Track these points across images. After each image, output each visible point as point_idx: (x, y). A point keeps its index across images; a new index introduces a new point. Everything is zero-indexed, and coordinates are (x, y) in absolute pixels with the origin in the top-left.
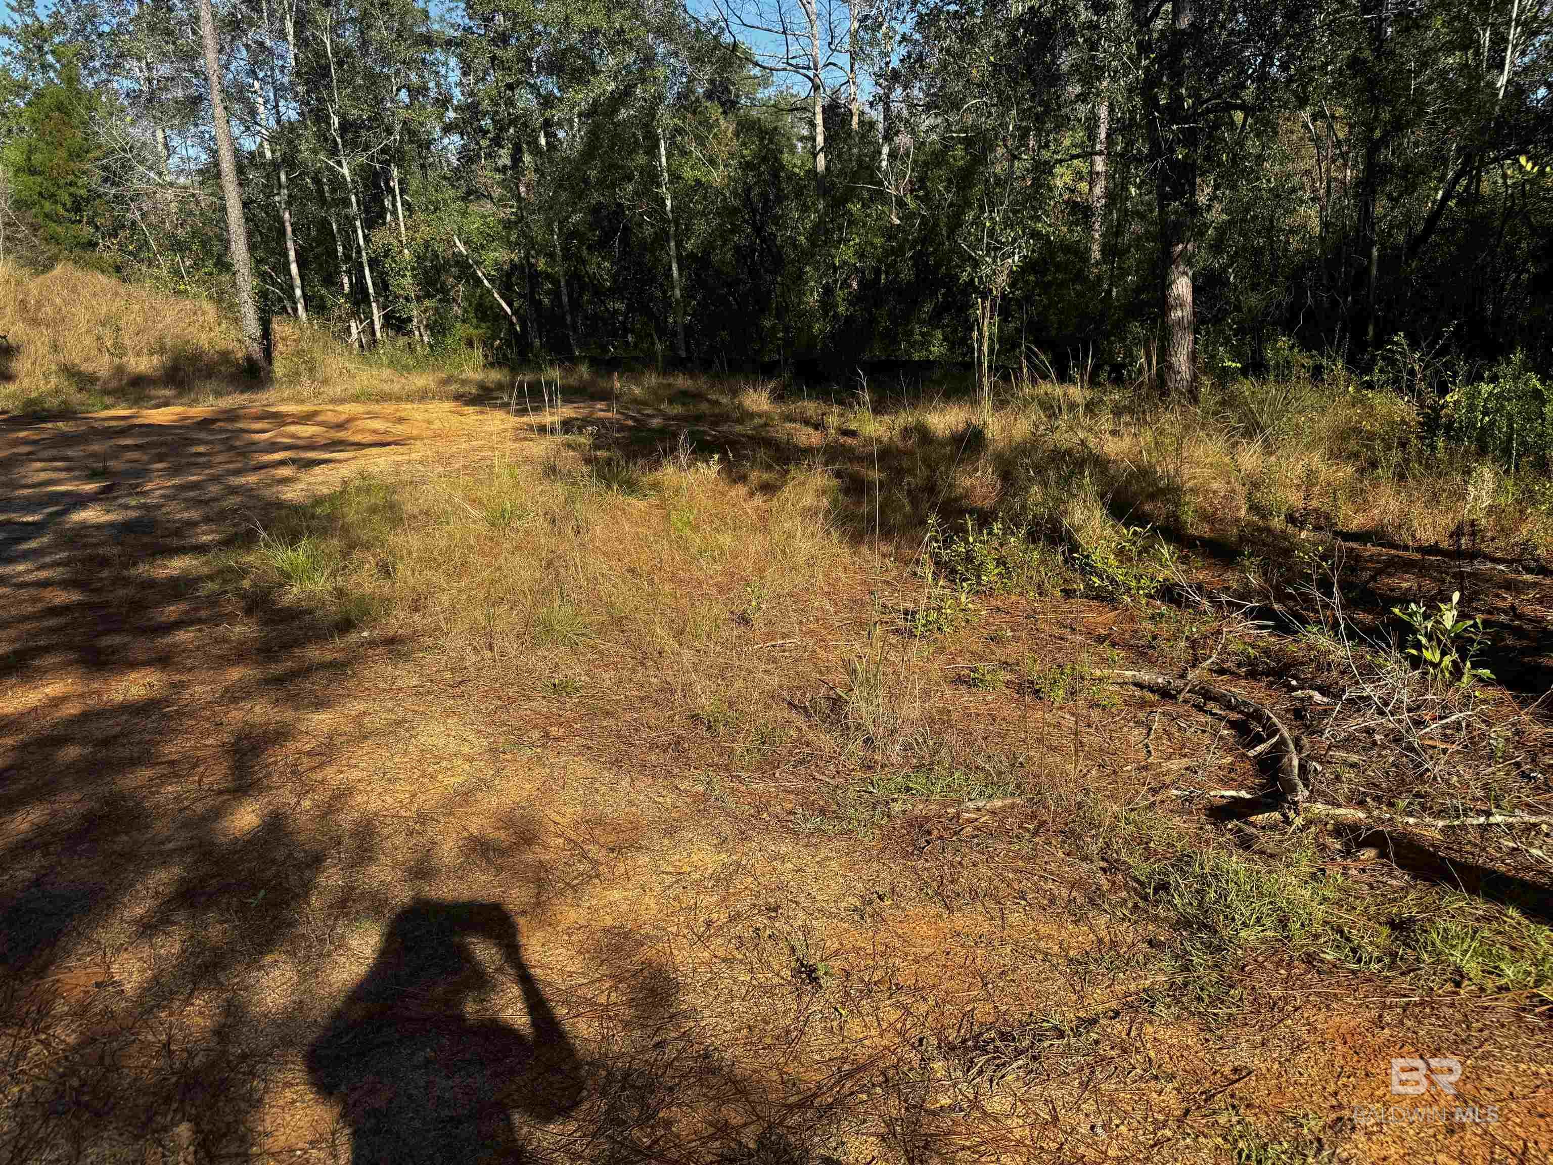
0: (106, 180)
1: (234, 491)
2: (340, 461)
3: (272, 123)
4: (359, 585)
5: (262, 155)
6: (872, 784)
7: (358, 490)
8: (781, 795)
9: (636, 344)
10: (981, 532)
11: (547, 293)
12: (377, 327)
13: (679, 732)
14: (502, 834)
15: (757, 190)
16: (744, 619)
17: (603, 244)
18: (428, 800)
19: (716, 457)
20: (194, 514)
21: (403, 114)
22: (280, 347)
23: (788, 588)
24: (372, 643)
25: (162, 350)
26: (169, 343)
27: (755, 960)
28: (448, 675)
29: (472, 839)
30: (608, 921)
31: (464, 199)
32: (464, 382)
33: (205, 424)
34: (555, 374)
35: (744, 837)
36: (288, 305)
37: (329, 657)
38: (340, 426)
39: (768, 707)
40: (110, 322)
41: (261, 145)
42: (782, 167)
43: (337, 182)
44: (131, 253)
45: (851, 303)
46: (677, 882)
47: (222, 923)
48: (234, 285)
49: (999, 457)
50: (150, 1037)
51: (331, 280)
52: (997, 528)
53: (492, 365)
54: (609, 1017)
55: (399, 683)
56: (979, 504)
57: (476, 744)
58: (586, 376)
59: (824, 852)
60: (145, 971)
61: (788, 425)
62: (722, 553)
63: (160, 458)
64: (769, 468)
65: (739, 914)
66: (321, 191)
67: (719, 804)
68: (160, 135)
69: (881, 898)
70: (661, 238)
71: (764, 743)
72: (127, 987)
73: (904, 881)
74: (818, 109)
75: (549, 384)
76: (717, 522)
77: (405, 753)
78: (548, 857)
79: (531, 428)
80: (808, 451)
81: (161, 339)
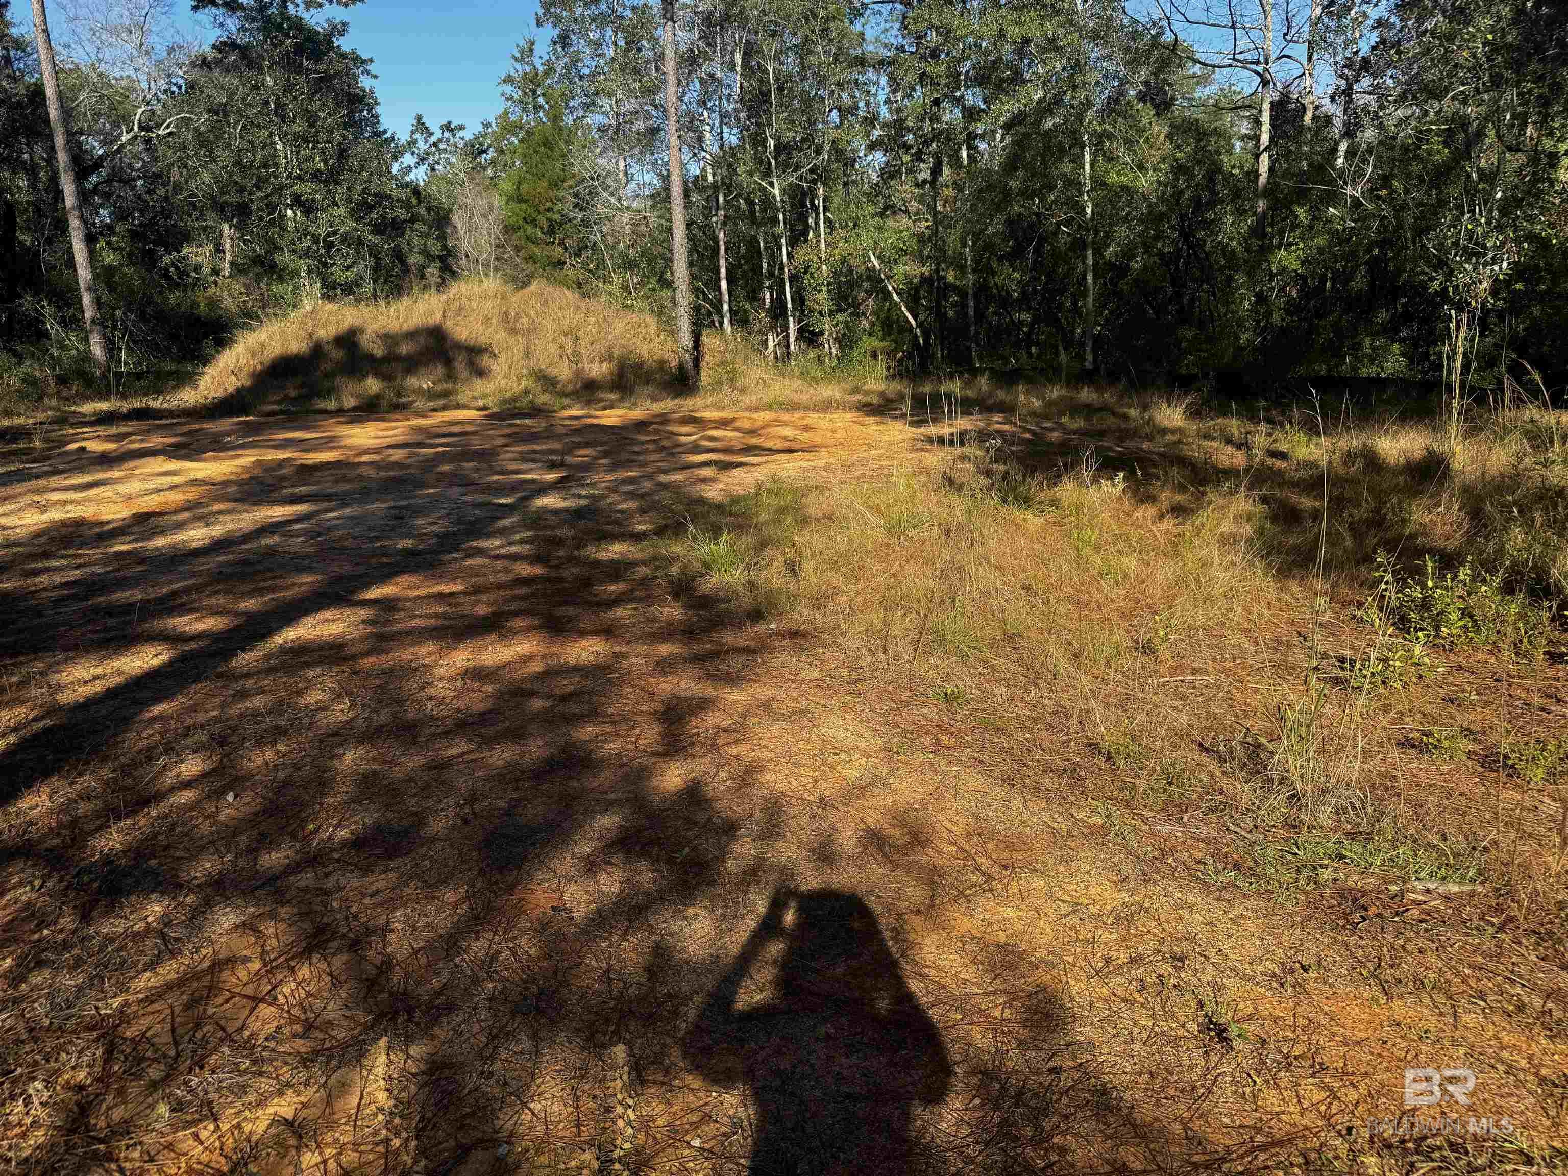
0: (576, 206)
1: (665, 486)
2: (754, 465)
3: (715, 149)
4: (768, 581)
5: (705, 178)
6: (1296, 844)
7: (769, 491)
8: (1189, 842)
9: (1039, 357)
10: (1443, 577)
11: (953, 305)
12: (792, 339)
13: (1077, 759)
14: (896, 832)
15: (1188, 194)
16: (1148, 649)
17: (1016, 254)
18: (829, 788)
19: (1121, 475)
20: (632, 505)
21: (833, 134)
22: (708, 358)
23: (1201, 620)
24: (780, 635)
25: (610, 359)
26: (616, 353)
27: (1157, 1008)
28: (845, 673)
29: (868, 830)
30: (1002, 937)
31: (882, 214)
32: (867, 393)
33: (641, 425)
34: (955, 386)
35: (1146, 880)
36: (716, 318)
37: (742, 643)
38: (753, 432)
39: (1174, 746)
40: (572, 333)
41: (704, 170)
42: (1219, 170)
43: (768, 202)
44: (590, 271)
45: (1288, 312)
46: (1074, 912)
47: (653, 871)
48: (673, 300)
49: (1466, 490)
50: (593, 963)
51: (754, 296)
52: (1464, 573)
53: (894, 376)
54: (1003, 1032)
55: (803, 675)
56: (1441, 543)
57: (873, 742)
58: (985, 388)
59: (1238, 910)
60: (590, 903)
61: (1206, 443)
62: (1126, 577)
63: (606, 454)
64: (1182, 489)
65: (1141, 957)
66: (752, 212)
67: (1119, 840)
68: (622, 165)
69: (1305, 969)
70: (1079, 246)
71: (1170, 784)
72: (576, 915)
73: (1332, 956)
74: (1266, 106)
75: (948, 396)
76: (1120, 545)
77: (808, 741)
78: (941, 862)
79: (930, 440)
80: (1231, 473)
81: (611, 348)
